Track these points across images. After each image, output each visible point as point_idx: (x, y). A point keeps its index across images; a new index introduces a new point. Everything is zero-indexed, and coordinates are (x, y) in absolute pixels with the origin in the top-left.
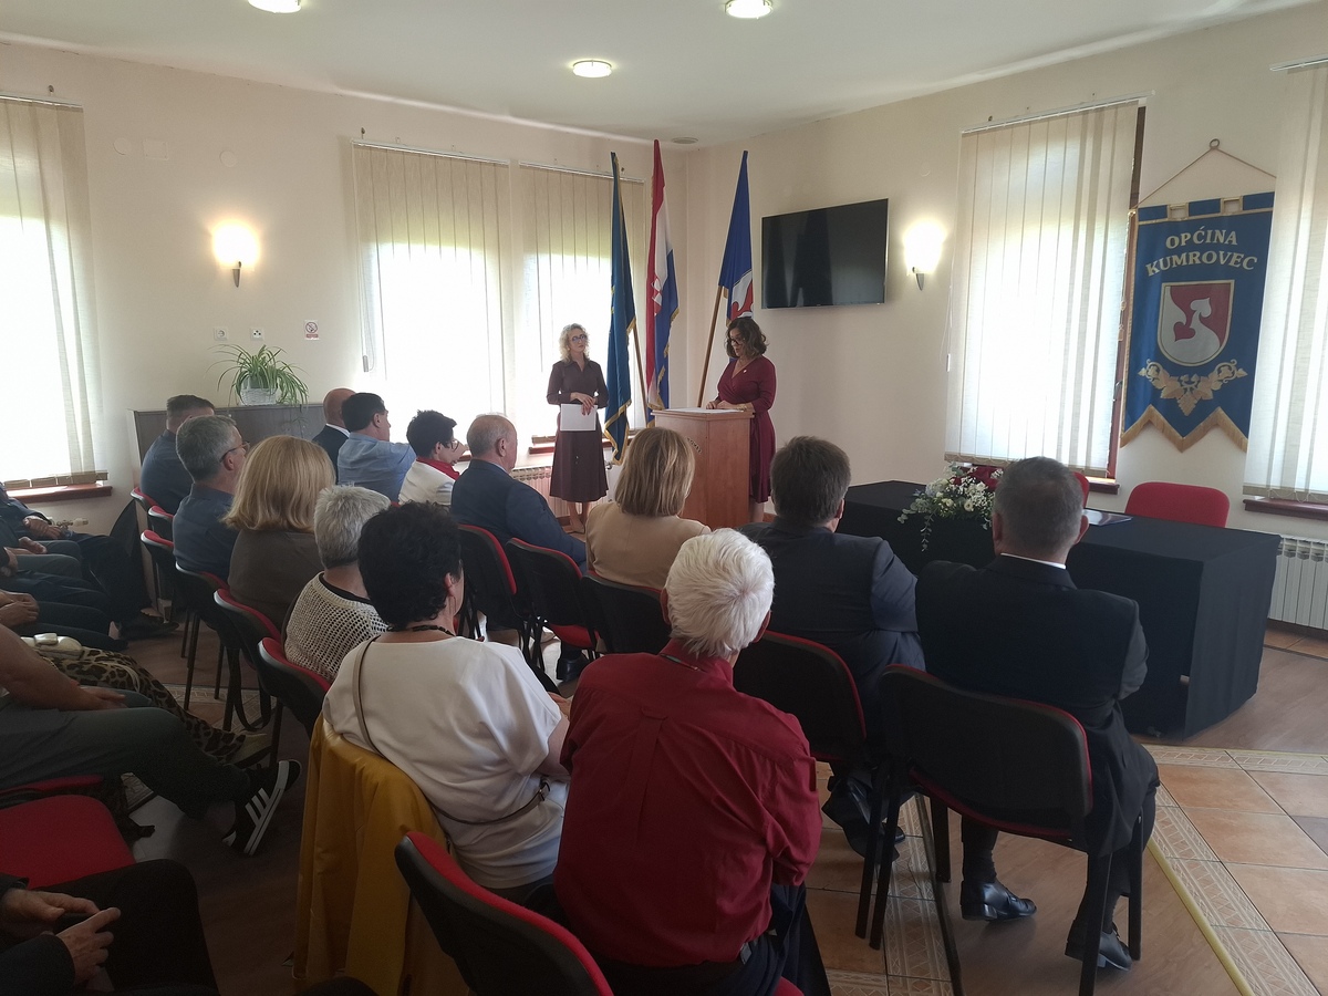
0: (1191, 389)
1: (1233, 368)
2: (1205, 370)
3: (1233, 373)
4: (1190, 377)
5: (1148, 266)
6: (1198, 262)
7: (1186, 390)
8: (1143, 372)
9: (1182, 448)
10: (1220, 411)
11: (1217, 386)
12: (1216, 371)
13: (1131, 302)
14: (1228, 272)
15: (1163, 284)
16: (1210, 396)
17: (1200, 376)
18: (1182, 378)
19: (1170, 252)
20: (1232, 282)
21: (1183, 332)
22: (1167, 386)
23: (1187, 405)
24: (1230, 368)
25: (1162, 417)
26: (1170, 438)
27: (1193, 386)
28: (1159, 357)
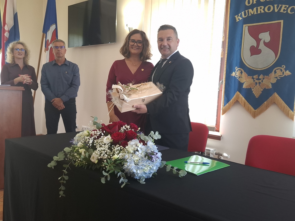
0: (260, 83)
1: (283, 70)
2: (267, 72)
3: (283, 73)
4: (259, 76)
5: (236, 16)
6: (263, 12)
7: (256, 83)
8: (233, 74)
9: (254, 116)
10: (276, 95)
11: (274, 81)
12: (273, 72)
13: (227, 36)
14: (279, 16)
15: (244, 25)
16: (270, 86)
17: (264, 75)
18: (254, 77)
19: (247, 8)
20: (282, 21)
21: (255, 51)
22: (246, 81)
23: (257, 92)
24: (281, 70)
25: (244, 99)
26: (248, 110)
27: (260, 81)
28: (242, 65)
